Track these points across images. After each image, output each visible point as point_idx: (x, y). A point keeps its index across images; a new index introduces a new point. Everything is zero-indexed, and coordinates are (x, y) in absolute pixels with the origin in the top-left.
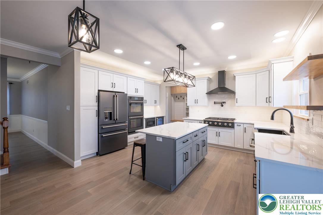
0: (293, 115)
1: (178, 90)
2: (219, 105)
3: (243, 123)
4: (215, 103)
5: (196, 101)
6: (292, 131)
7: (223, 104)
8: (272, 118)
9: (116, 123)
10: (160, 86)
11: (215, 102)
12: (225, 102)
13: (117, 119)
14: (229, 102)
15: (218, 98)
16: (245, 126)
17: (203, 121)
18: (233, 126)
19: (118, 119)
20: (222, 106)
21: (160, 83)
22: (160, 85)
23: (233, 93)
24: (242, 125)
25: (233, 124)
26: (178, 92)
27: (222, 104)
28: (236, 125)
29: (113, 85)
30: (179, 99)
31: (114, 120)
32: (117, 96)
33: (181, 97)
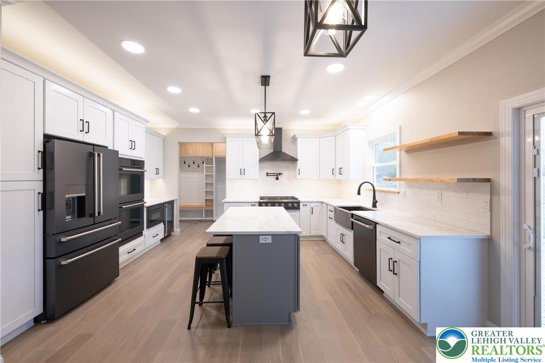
0: (376, 189)
1: (190, 150)
2: (273, 178)
3: (310, 202)
4: (267, 175)
5: (242, 172)
6: (374, 205)
7: (279, 177)
8: (359, 193)
9: (95, 224)
10: (165, 140)
11: (267, 173)
12: (282, 174)
13: (99, 213)
14: (286, 174)
15: (273, 167)
16: (312, 205)
17: (258, 204)
18: (298, 208)
19: (102, 214)
20: (277, 179)
21: (164, 133)
22: (165, 137)
23: (294, 160)
24: (308, 204)
25: (298, 203)
26: (191, 153)
27: (277, 175)
28: (301, 205)
29: (85, 125)
30: (189, 166)
31: (93, 215)
32: (99, 155)
33: (194, 163)
